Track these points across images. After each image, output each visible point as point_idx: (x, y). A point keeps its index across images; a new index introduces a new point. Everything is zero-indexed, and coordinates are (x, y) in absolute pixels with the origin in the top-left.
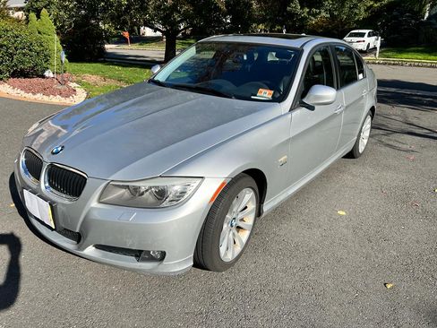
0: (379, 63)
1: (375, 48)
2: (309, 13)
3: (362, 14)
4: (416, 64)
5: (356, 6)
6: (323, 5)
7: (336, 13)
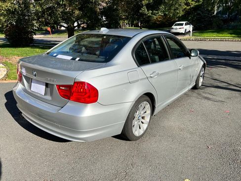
0: (192, 40)
1: (190, 31)
2: (152, 13)
3: (181, 13)
4: (213, 39)
5: (177, 9)
6: (159, 9)
7: (167, 13)
